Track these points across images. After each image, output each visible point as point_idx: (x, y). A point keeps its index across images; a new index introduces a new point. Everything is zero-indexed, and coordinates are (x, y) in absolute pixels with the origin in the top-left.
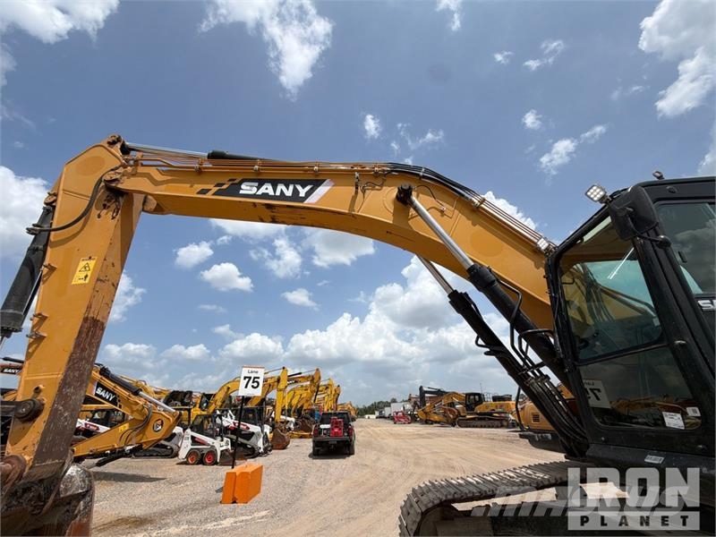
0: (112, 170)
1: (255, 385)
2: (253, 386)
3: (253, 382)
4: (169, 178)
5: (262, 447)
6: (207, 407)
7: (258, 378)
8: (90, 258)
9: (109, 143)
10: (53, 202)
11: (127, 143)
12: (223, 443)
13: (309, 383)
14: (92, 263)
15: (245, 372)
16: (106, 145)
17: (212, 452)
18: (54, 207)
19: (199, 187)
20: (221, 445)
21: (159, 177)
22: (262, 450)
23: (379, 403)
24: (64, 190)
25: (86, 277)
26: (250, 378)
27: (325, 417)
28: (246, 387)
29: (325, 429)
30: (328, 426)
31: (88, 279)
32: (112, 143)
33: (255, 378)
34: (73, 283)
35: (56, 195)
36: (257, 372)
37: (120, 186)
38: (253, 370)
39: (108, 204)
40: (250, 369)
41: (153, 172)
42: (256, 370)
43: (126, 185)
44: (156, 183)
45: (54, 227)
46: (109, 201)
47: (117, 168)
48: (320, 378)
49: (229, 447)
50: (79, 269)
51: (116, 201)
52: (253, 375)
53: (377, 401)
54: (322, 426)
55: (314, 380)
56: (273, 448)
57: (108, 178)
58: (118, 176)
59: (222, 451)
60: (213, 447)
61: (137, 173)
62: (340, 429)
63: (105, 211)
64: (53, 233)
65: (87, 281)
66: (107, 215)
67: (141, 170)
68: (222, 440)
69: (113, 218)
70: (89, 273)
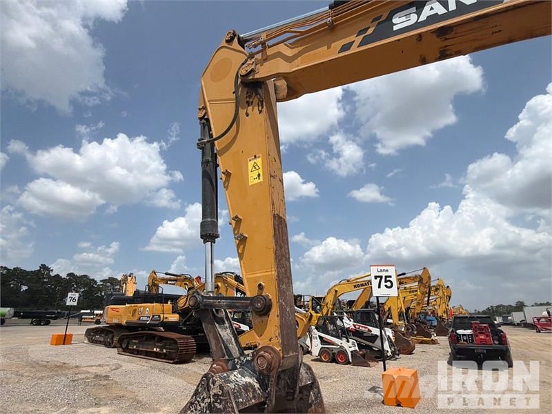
0: (243, 64)
1: (389, 284)
2: (386, 286)
3: (386, 281)
4: (300, 48)
5: (390, 351)
6: (321, 309)
7: (390, 277)
8: (255, 157)
9: (227, 41)
10: (204, 116)
11: (242, 36)
12: (350, 344)
13: (417, 284)
14: (259, 161)
15: (374, 271)
16: (226, 45)
17: (343, 352)
18: (208, 120)
19: (338, 45)
20: (349, 346)
21: (289, 52)
22: (389, 354)
23: (498, 307)
24: (209, 101)
25: (259, 175)
26: (381, 277)
27: (458, 321)
28: (379, 287)
29: (463, 335)
30: (468, 332)
31: (261, 177)
32: (230, 41)
33: (386, 277)
34: (250, 184)
35: (205, 108)
36: (387, 271)
37: (257, 76)
38: (383, 268)
39: (251, 100)
40: (380, 268)
41: (283, 48)
42: (385, 268)
43: (262, 73)
44: (289, 60)
45: (215, 137)
46: (250, 97)
47: (246, 61)
48: (429, 278)
49: (357, 348)
50: (250, 170)
51: (256, 94)
52: (384, 274)
53: (495, 305)
54: (460, 332)
55: (423, 280)
56: (400, 352)
57: (243, 72)
58: (253, 67)
59: (352, 352)
60: (342, 347)
61: (267, 56)
62: (487, 336)
63: (250, 108)
64: (216, 142)
65: (261, 180)
66: (254, 111)
67: (270, 52)
68: (348, 341)
69: (260, 112)
70: (260, 171)
